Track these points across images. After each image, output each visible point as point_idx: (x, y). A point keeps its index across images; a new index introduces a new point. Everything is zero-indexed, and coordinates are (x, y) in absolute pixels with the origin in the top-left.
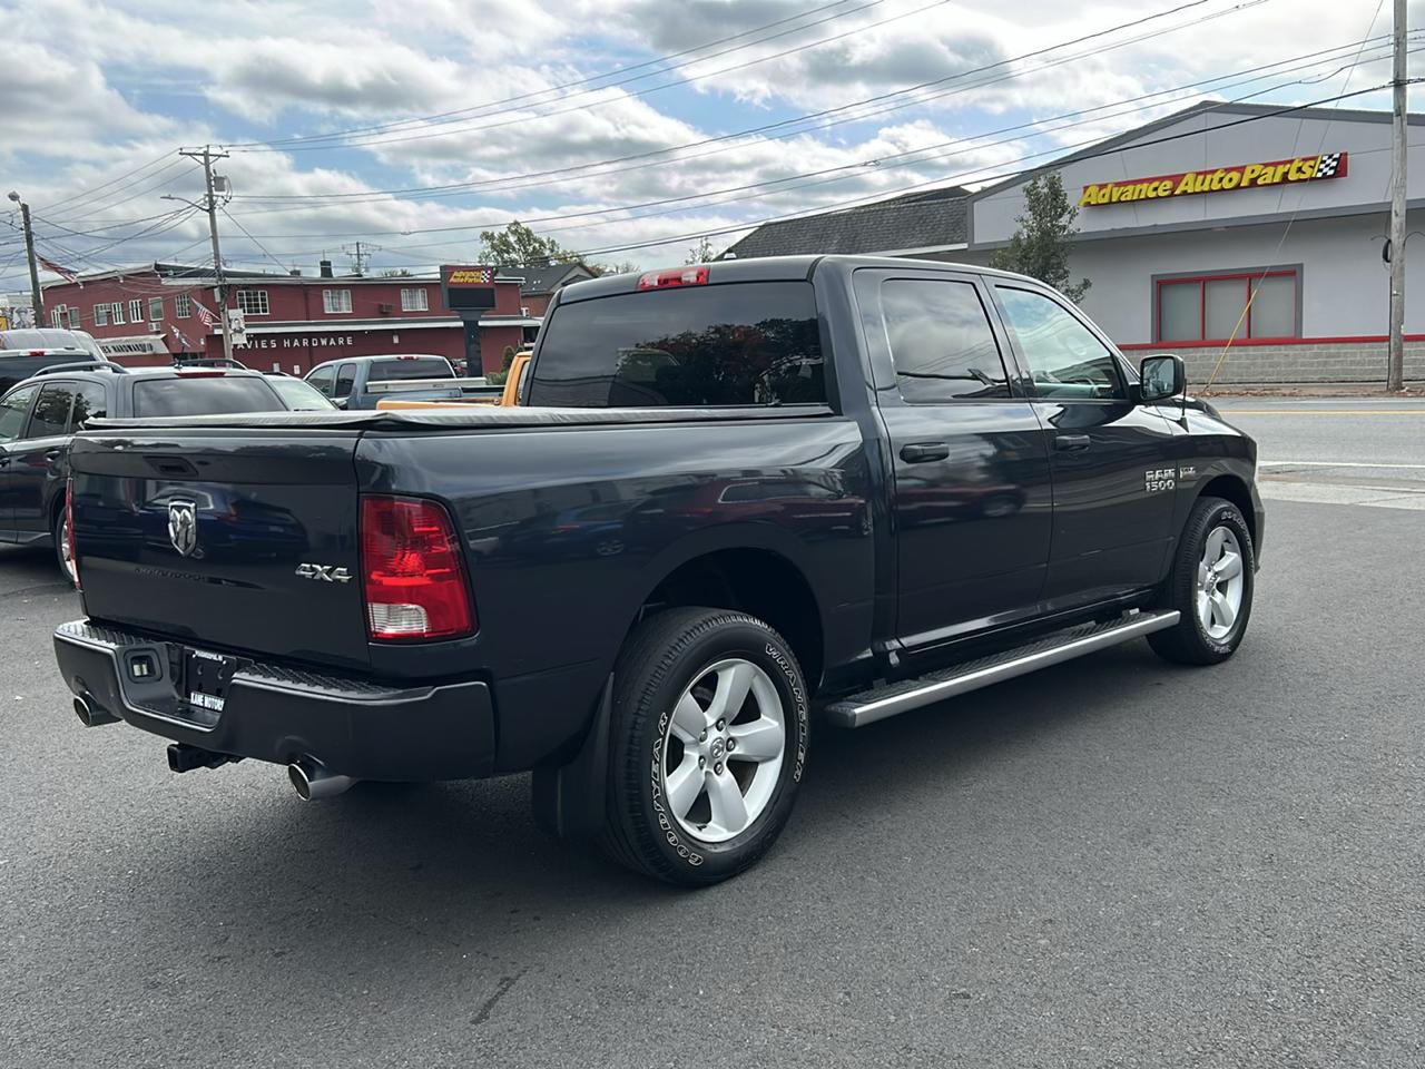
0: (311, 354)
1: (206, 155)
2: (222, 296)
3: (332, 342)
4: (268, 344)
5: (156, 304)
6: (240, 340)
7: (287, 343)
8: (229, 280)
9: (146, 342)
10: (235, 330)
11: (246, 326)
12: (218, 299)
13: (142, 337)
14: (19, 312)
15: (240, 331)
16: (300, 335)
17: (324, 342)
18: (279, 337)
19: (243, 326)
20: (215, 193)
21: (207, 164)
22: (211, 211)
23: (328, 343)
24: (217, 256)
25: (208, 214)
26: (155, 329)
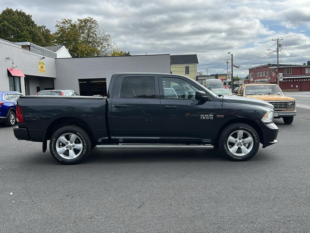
0: (301, 83)
1: (278, 40)
2: (278, 70)
3: (307, 80)
4: (291, 81)
5: (268, 72)
6: (281, 80)
7: (295, 80)
8: (280, 67)
9: (265, 80)
10: (280, 78)
11: (283, 77)
12: (277, 71)
13: (264, 79)
14: (228, 75)
15: (281, 78)
16: (299, 78)
17: (304, 80)
18: (293, 79)
19: (282, 77)
20: (279, 48)
21: (278, 42)
22: (278, 52)
23: (306, 80)
24: (278, 62)
25: (277, 53)
26: (267, 78)
